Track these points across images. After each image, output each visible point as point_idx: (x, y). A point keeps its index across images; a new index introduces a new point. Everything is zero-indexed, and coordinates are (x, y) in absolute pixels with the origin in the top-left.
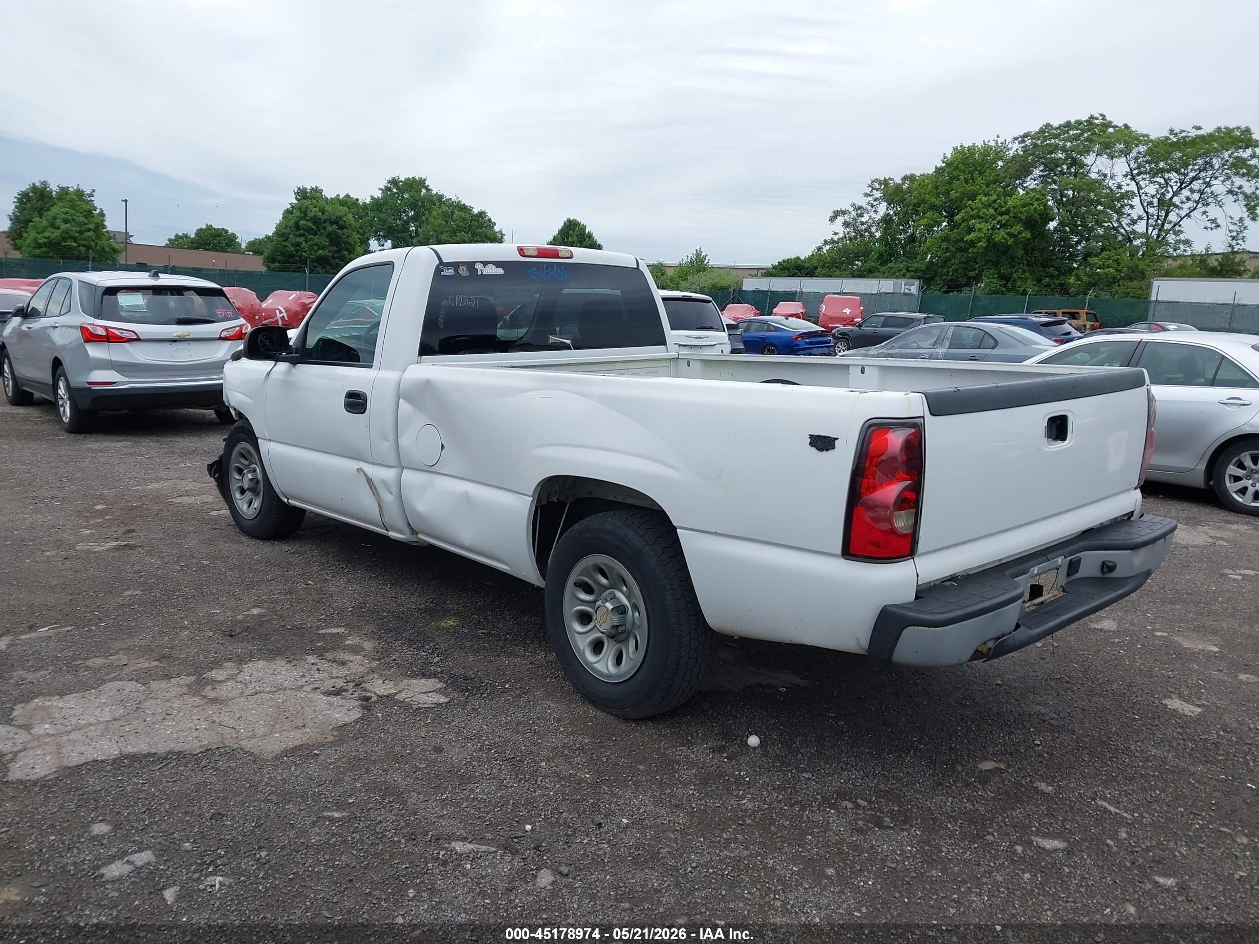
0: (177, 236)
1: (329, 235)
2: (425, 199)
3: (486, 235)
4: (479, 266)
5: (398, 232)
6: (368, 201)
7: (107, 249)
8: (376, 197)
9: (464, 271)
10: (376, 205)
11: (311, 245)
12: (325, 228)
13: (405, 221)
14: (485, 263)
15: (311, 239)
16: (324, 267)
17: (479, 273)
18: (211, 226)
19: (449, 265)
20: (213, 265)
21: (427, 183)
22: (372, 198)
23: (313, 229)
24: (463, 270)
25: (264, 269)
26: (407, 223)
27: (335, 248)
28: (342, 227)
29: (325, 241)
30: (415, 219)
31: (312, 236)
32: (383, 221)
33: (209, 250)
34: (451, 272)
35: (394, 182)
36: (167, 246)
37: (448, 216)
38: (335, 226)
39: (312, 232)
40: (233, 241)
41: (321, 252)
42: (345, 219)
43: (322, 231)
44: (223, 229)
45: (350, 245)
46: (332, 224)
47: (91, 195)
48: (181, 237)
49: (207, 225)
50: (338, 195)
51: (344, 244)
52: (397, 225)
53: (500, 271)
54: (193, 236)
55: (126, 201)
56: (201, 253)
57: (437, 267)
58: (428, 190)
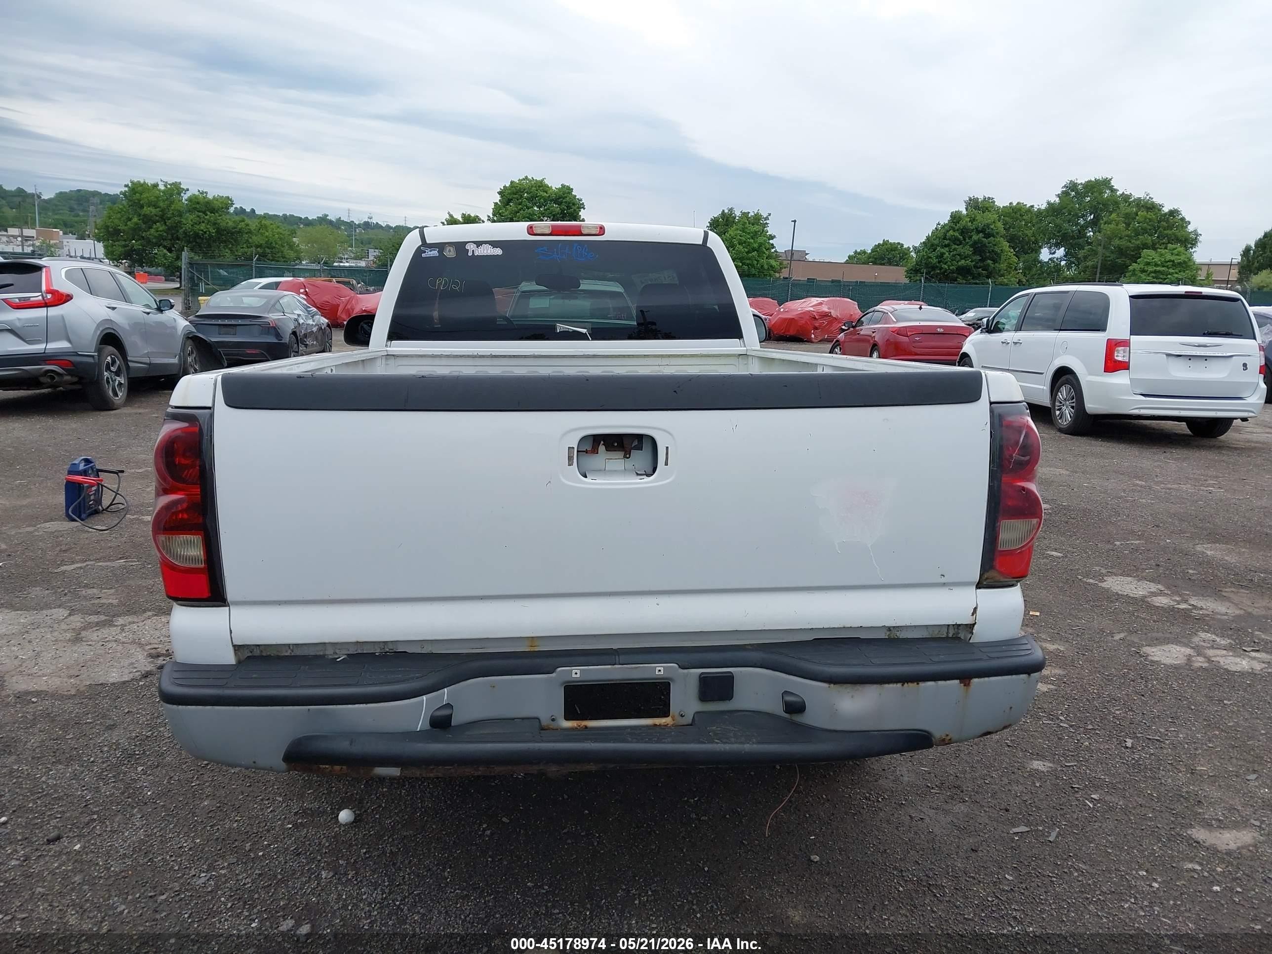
0: (856, 252)
1: (974, 245)
2: (1108, 200)
3: (1176, 236)
4: (471, 247)
5: (1073, 238)
6: (1044, 207)
7: (766, 267)
8: (1052, 202)
9: (450, 253)
10: (1053, 210)
11: (954, 256)
12: (970, 237)
13: (1082, 227)
14: (479, 244)
15: (955, 249)
16: (964, 277)
17: (470, 254)
18: (888, 241)
19: (433, 246)
20: (875, 278)
21: (1113, 183)
22: (1049, 203)
23: (959, 240)
24: (450, 251)
25: (907, 281)
26: (1084, 228)
27: (978, 258)
28: (988, 236)
29: (967, 250)
30: (1094, 223)
31: (956, 246)
32: (1058, 227)
33: (884, 264)
34: (435, 253)
35: (1072, 186)
36: (847, 262)
37: (1129, 218)
38: (981, 235)
39: (958, 243)
40: (906, 254)
41: (963, 262)
42: (992, 227)
43: (967, 240)
44: (899, 243)
45: (996, 253)
46: (978, 232)
47: (767, 218)
48: (859, 254)
49: (884, 240)
50: (1011, 203)
51: (989, 252)
52: (1073, 232)
53: (498, 251)
54: (869, 251)
55: (795, 221)
56: (871, 267)
57: (419, 248)
58: (1113, 191)
